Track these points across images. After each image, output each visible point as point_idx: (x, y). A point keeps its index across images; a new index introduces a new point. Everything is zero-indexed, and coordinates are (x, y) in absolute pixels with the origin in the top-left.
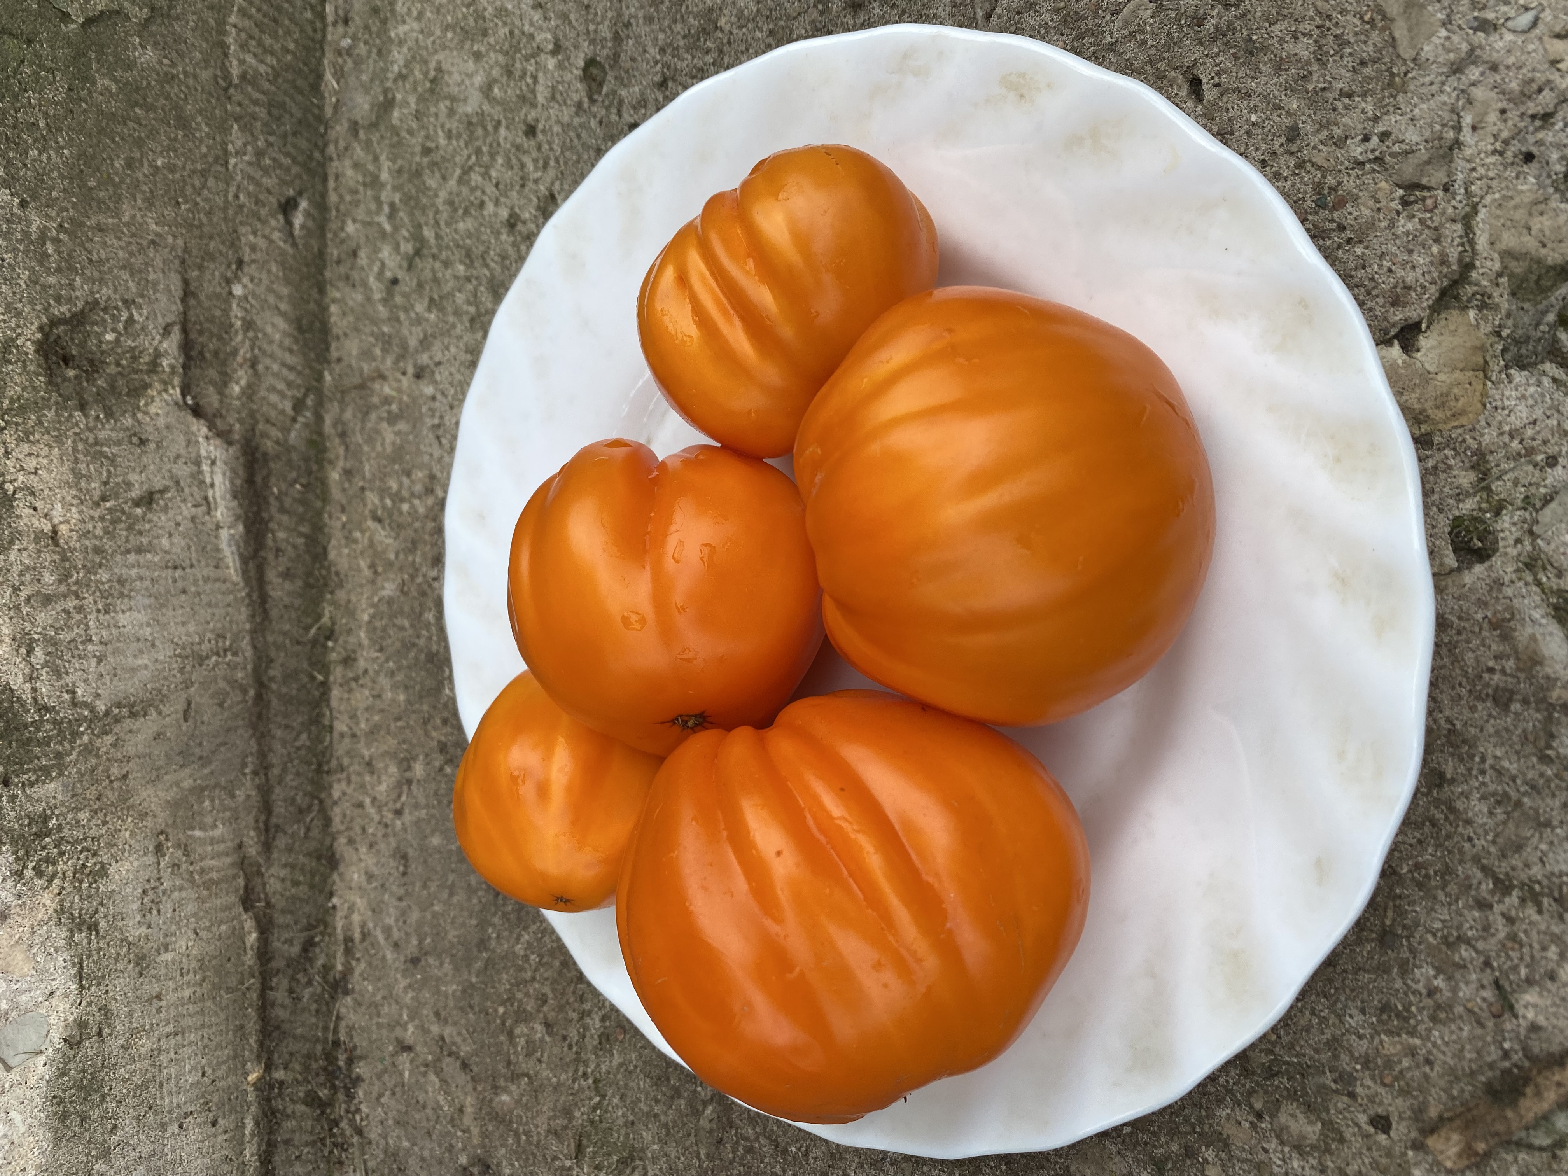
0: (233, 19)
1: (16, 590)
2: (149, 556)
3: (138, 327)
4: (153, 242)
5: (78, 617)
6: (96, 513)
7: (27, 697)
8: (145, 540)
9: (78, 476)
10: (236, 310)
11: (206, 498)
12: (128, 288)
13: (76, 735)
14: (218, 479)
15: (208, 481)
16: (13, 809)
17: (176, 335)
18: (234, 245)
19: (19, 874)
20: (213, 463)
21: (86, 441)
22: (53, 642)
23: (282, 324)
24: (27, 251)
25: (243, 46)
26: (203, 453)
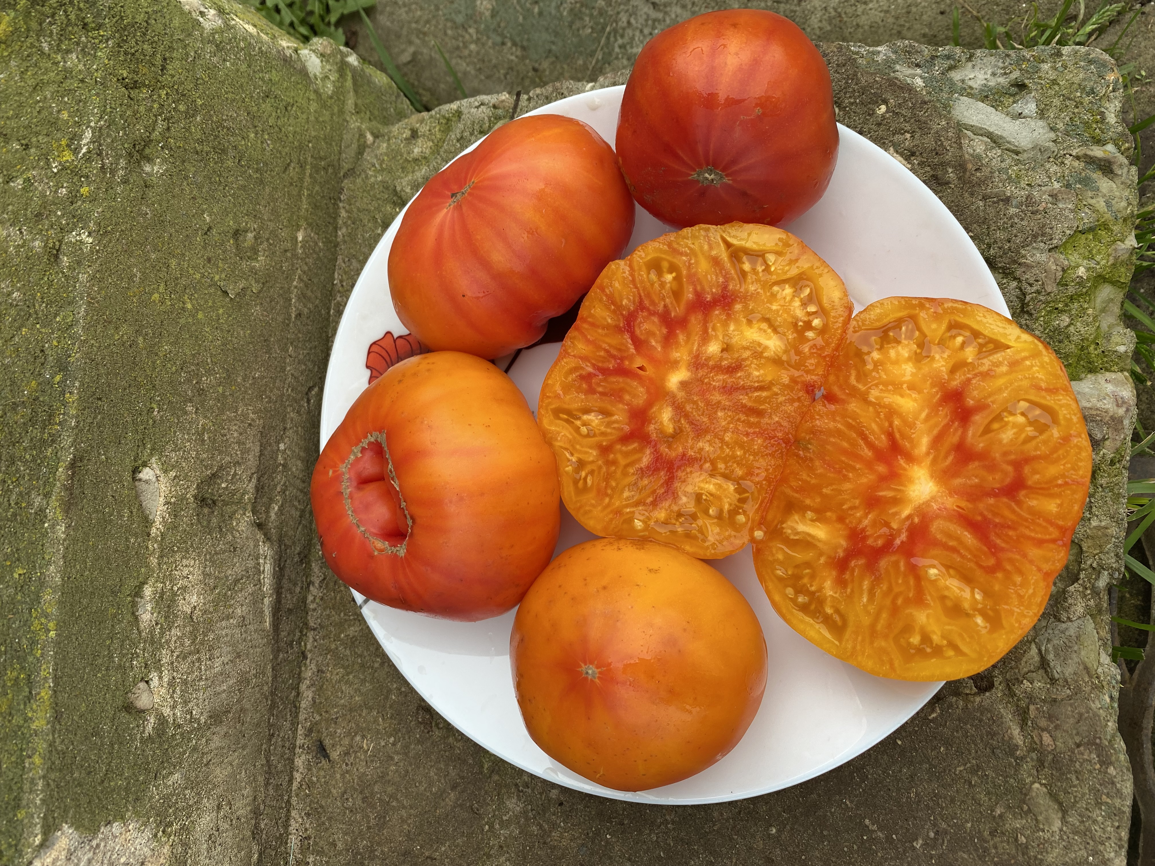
0: (295, 283)
1: (172, 652)
2: (231, 621)
3: (238, 477)
4: (250, 425)
5: (197, 664)
6: (210, 598)
7: (171, 720)
8: (231, 610)
9: (205, 575)
10: (280, 459)
11: (259, 580)
12: (237, 455)
13: (190, 740)
14: (268, 567)
15: (262, 569)
16: (158, 794)
17: (254, 481)
18: (284, 421)
19: (155, 836)
20: (266, 557)
21: (210, 553)
22: (185, 682)
23: (299, 463)
24: (196, 440)
25: (299, 299)
26: (261, 552)
